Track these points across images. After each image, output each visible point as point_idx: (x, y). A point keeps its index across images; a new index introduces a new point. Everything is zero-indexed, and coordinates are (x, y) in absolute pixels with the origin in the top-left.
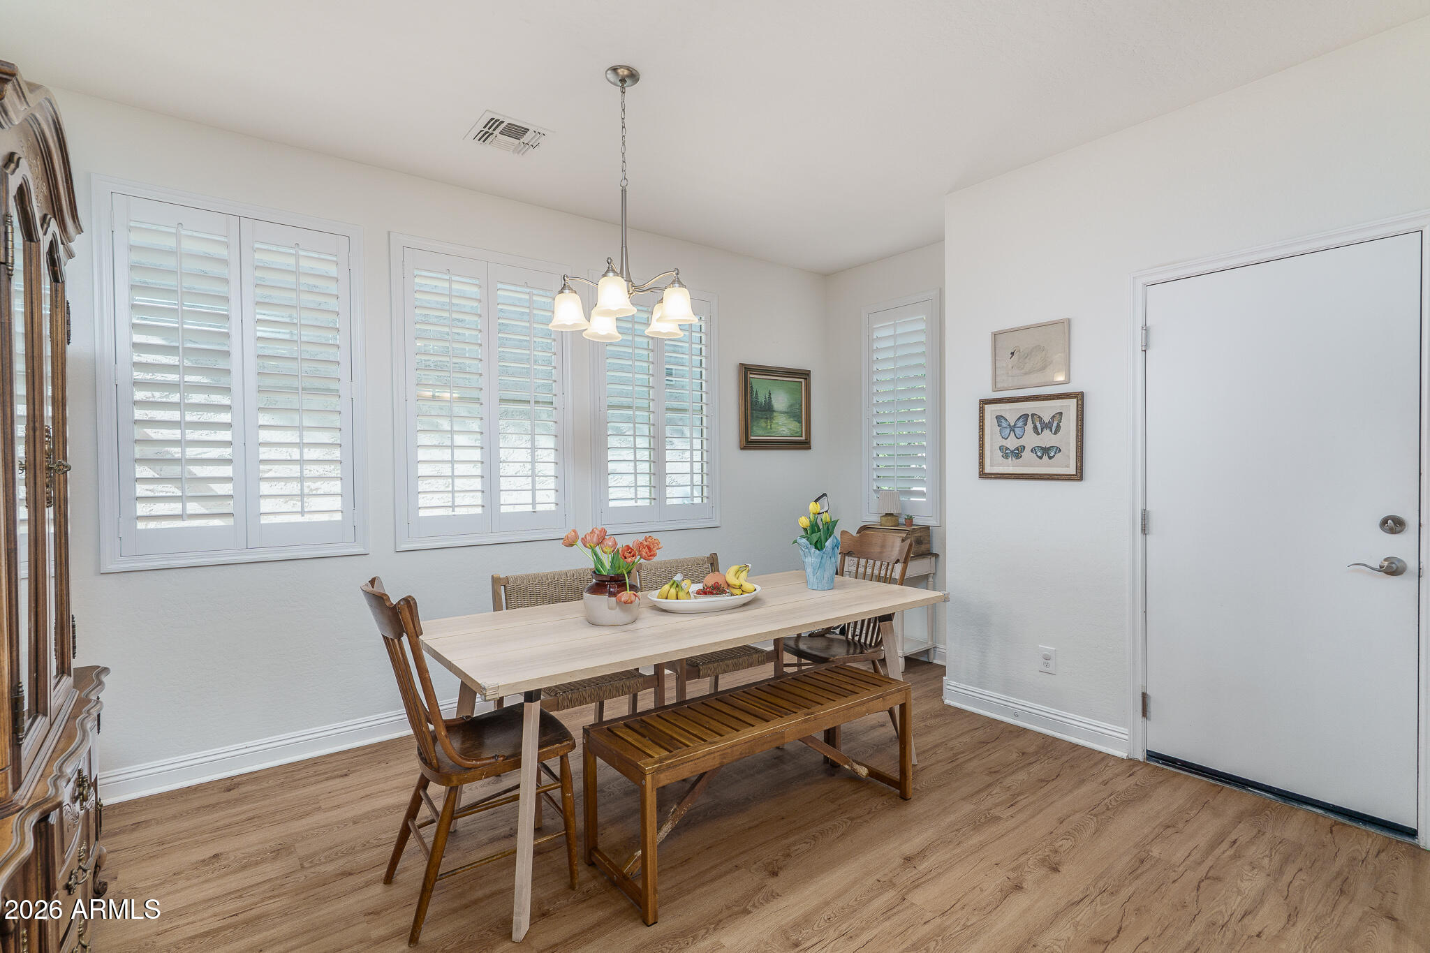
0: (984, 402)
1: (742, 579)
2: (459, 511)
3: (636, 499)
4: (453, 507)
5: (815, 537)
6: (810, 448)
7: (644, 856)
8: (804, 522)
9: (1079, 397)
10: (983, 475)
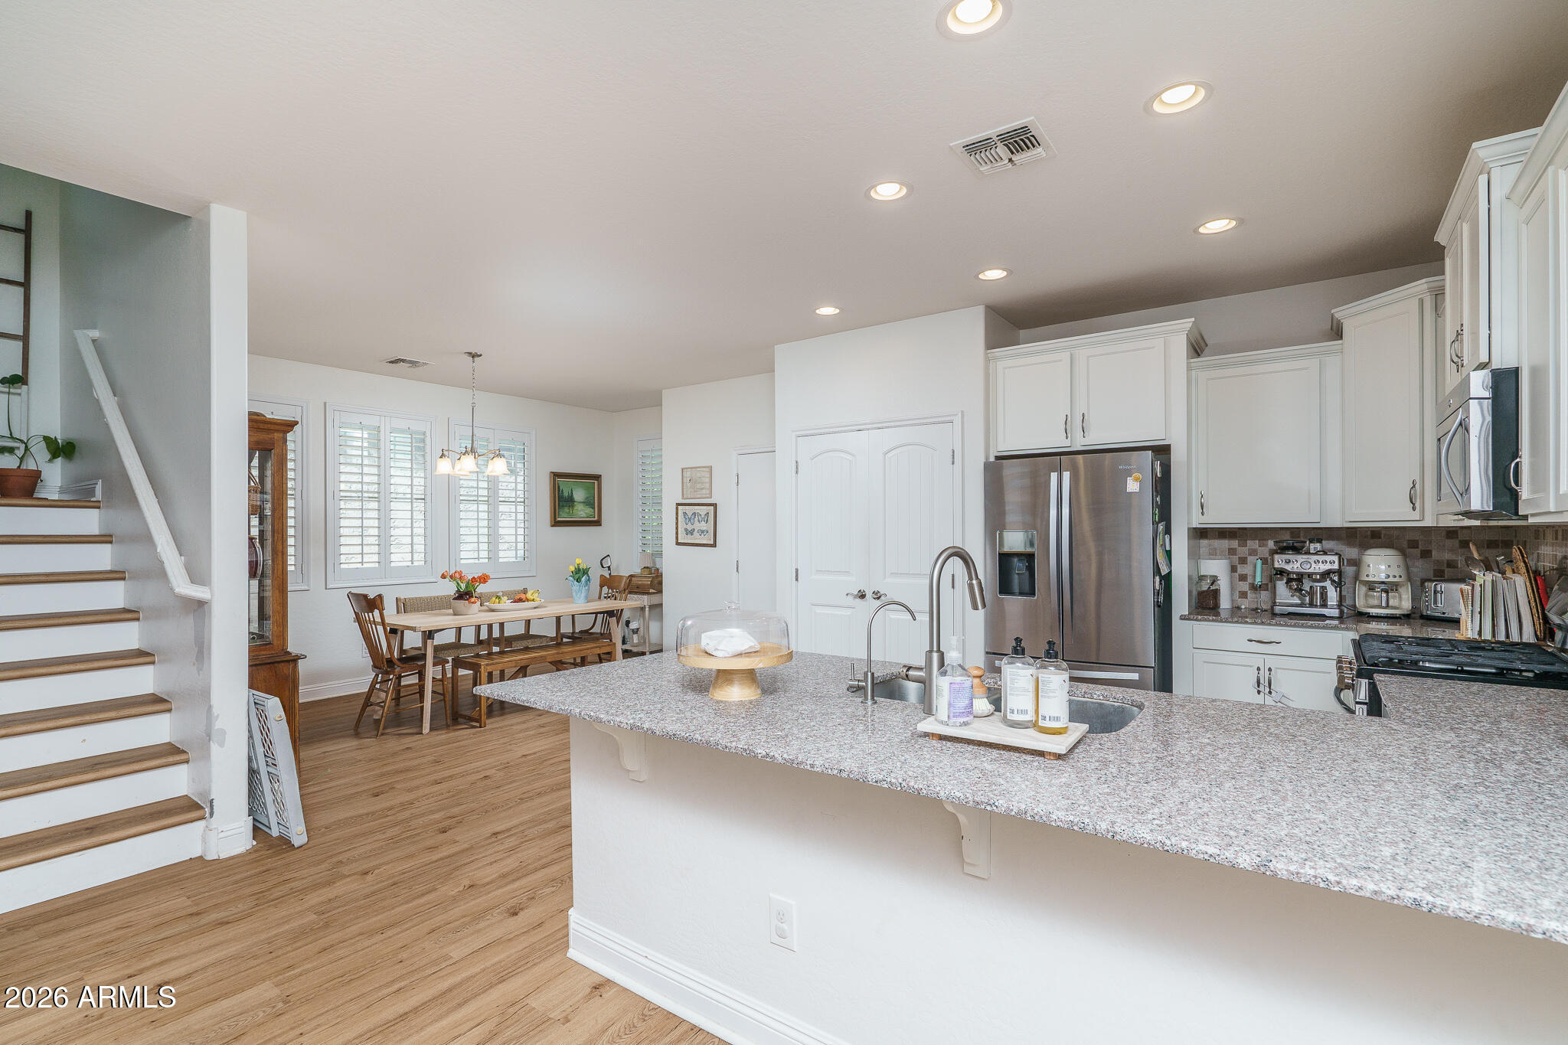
0: (678, 505)
1: (535, 596)
2: (365, 565)
3: (478, 558)
4: (362, 563)
5: (577, 576)
6: (601, 525)
7: (480, 709)
8: (572, 568)
9: (715, 505)
10: (678, 544)
